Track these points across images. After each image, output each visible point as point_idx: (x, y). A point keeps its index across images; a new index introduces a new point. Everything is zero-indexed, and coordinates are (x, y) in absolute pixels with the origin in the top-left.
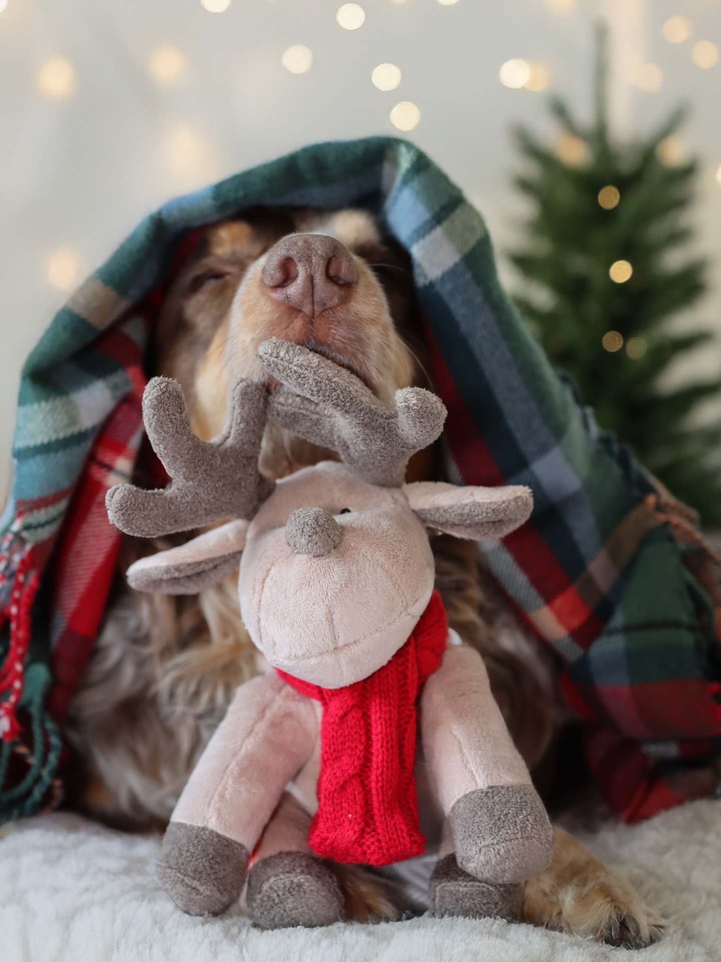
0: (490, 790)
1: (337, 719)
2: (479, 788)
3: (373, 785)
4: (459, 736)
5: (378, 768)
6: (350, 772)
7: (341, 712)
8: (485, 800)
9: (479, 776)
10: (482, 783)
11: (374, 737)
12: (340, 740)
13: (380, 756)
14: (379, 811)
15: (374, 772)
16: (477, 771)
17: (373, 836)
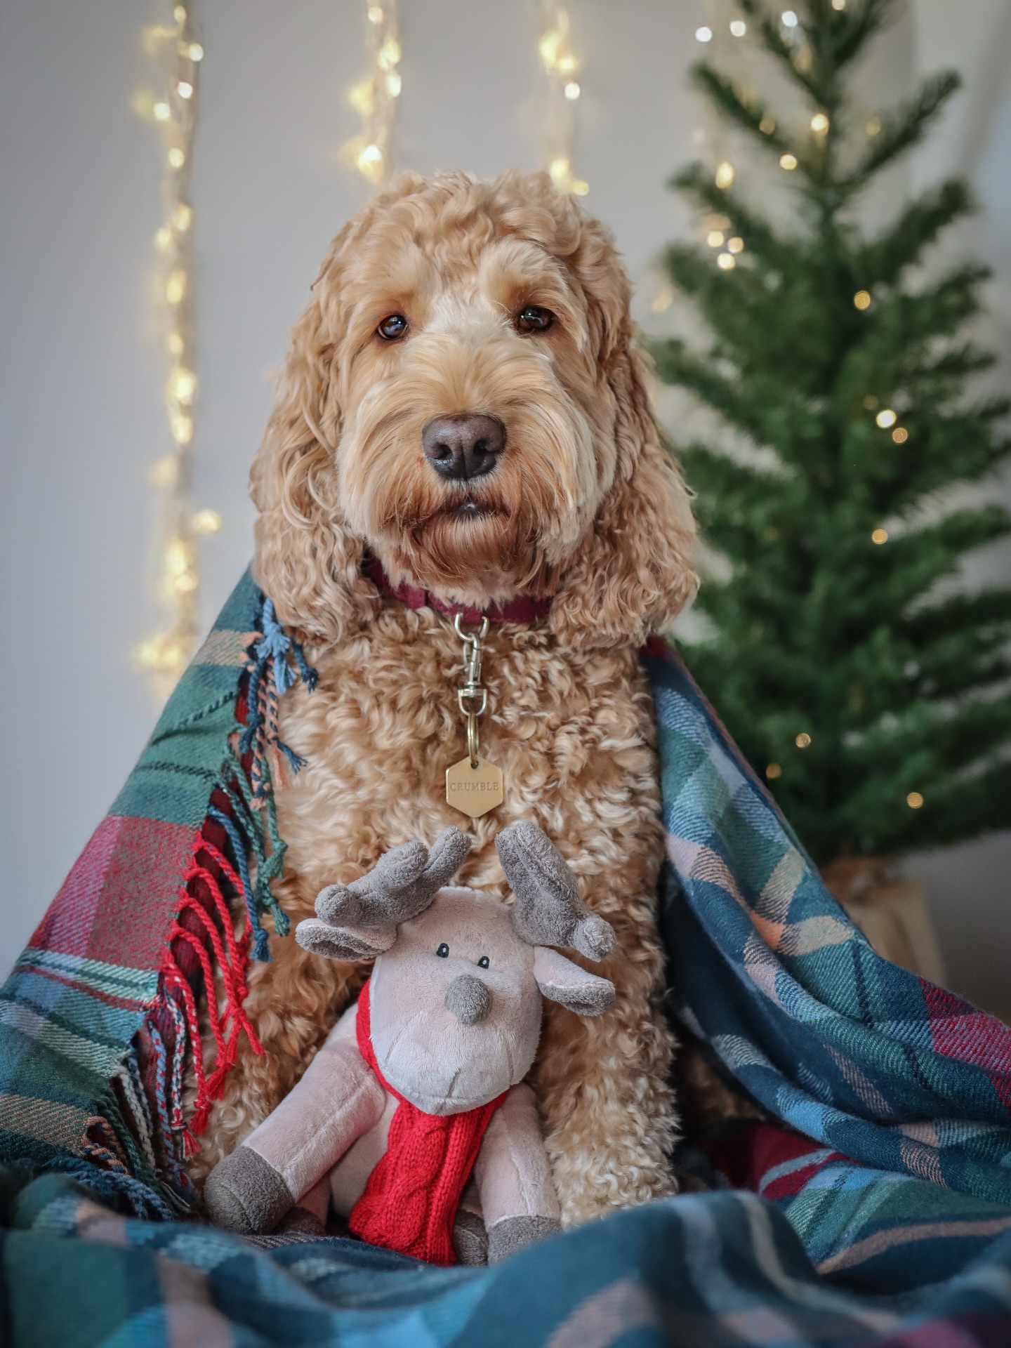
0: (537, 1219)
1: (423, 1135)
2: (529, 1214)
3: (435, 1201)
4: (517, 1165)
5: (443, 1188)
6: (421, 1183)
7: (428, 1130)
8: (531, 1227)
9: (531, 1205)
10: (532, 1211)
11: (447, 1160)
12: (421, 1153)
13: (448, 1178)
14: (434, 1225)
15: (440, 1190)
16: (530, 1200)
17: (422, 1248)
